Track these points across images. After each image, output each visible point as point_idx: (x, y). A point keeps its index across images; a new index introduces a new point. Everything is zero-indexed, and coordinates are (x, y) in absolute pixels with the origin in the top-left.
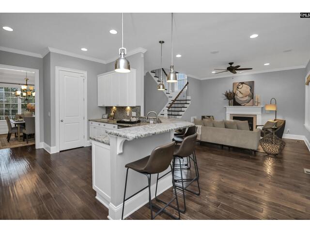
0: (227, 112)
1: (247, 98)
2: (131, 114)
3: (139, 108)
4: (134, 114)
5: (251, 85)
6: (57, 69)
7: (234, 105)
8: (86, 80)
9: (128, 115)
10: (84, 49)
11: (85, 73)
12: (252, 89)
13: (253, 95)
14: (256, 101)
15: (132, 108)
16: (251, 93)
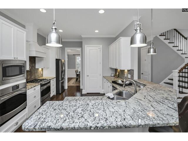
2: (127, 76)
3: (132, 71)
4: (129, 76)
6: (86, 46)
8: (101, 50)
9: (126, 76)
10: (97, 31)
11: (101, 46)
15: (128, 71)
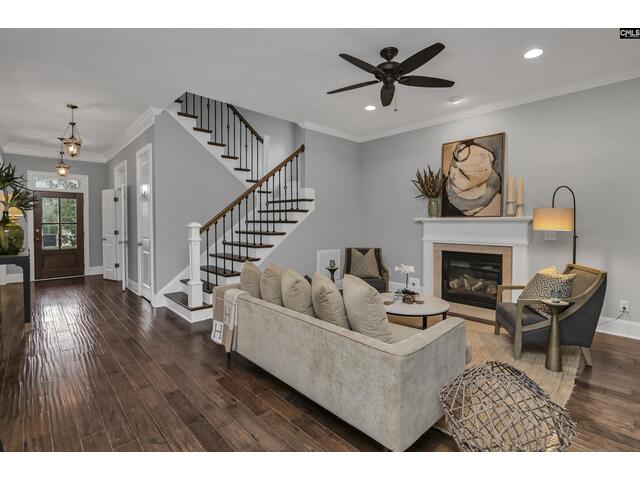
0: (425, 238)
1: (483, 191)
5: (496, 145)
7: (443, 215)
12: (498, 161)
13: (501, 179)
14: (510, 199)
16: (495, 175)
